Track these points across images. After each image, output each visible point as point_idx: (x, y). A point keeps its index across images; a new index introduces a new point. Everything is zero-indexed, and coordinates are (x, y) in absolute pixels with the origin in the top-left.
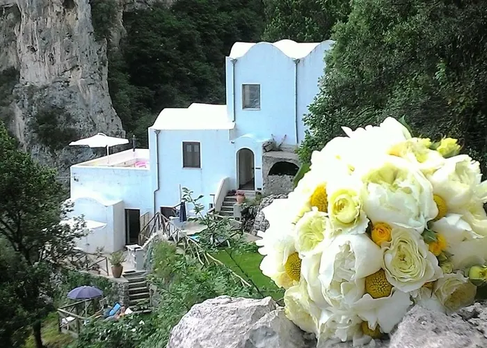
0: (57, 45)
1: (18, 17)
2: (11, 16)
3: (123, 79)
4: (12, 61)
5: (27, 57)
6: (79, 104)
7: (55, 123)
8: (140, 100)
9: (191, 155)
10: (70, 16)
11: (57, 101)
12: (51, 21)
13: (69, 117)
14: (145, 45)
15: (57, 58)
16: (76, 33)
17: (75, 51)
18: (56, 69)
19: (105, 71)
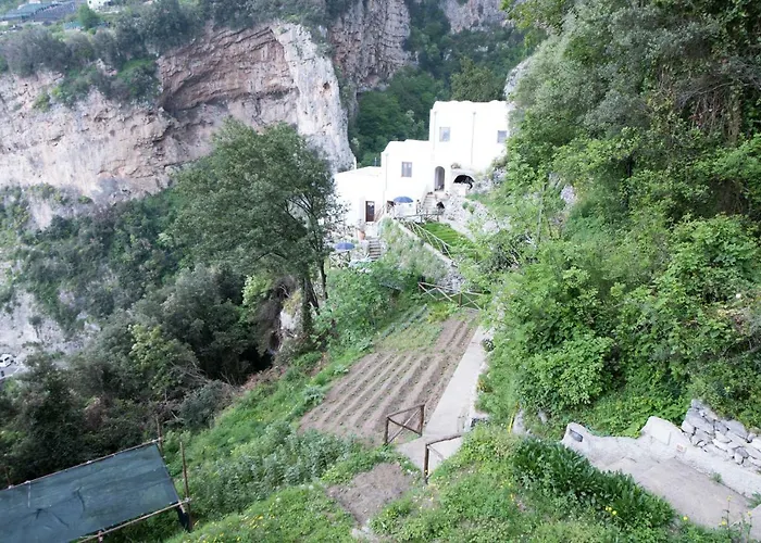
0: (319, 110)
1: (298, 93)
2: (294, 93)
3: (355, 131)
4: (294, 120)
5: (302, 117)
6: (331, 145)
7: (317, 156)
8: (365, 143)
9: (407, 171)
10: (327, 94)
11: (318, 144)
12: (316, 97)
13: (325, 153)
14: (370, 111)
15: (319, 118)
16: (330, 104)
17: (330, 114)
18: (320, 124)
19: (346, 127)
